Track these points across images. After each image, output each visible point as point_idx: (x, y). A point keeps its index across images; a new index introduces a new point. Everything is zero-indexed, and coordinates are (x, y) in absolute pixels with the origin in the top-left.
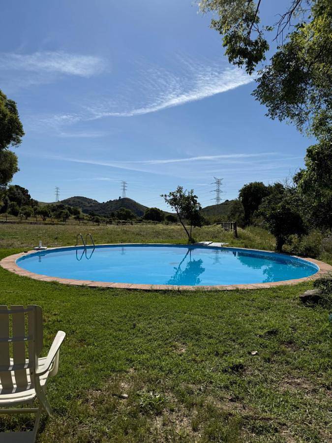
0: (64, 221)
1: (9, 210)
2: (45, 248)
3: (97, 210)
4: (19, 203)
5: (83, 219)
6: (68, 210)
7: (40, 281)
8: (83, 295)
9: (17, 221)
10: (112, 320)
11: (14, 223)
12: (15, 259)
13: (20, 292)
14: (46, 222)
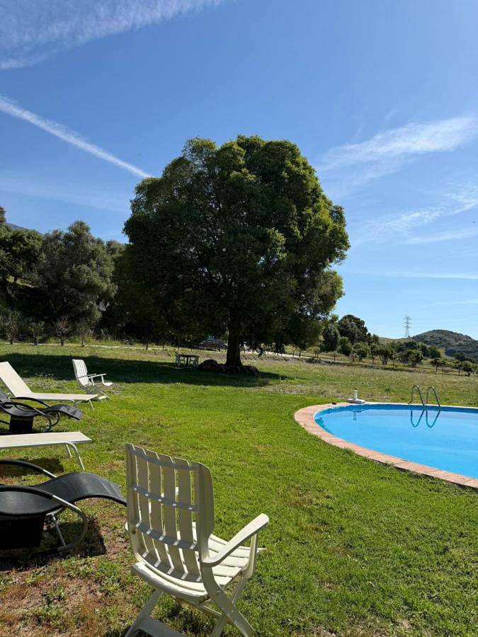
0: (413, 366)
1: (339, 347)
2: (363, 401)
3: (470, 352)
4: (352, 339)
5: (443, 364)
6: (422, 350)
7: (331, 446)
8: (382, 478)
9: (348, 362)
10: (407, 529)
11: (344, 364)
12: (315, 411)
13: (300, 455)
14: (387, 366)
